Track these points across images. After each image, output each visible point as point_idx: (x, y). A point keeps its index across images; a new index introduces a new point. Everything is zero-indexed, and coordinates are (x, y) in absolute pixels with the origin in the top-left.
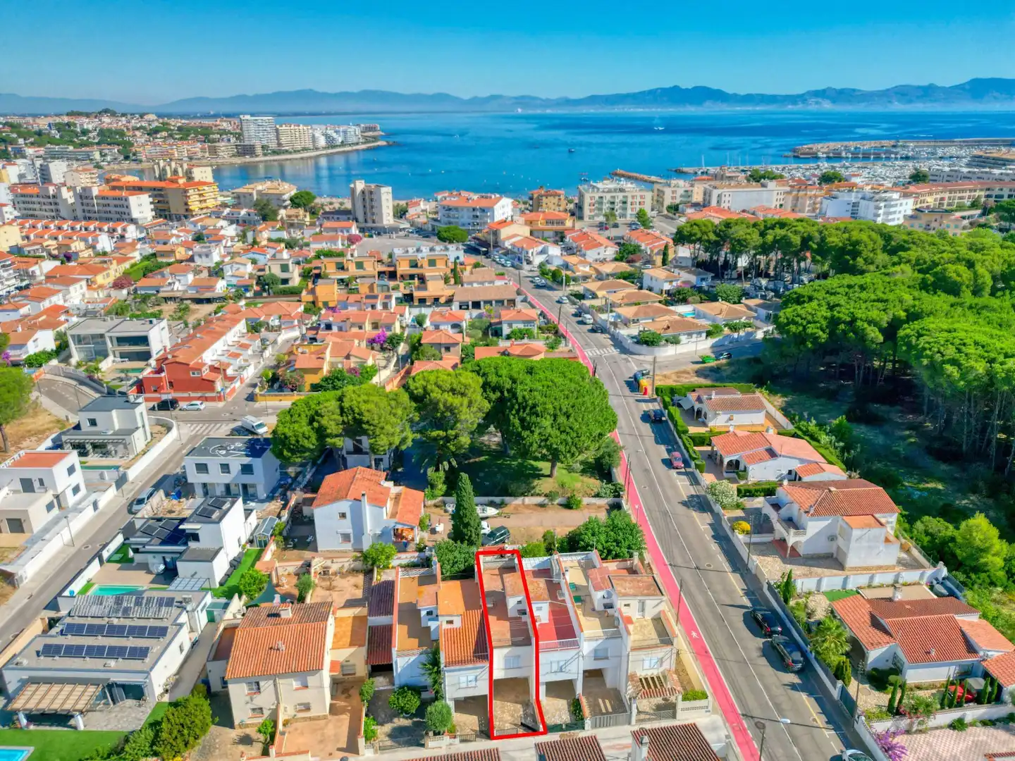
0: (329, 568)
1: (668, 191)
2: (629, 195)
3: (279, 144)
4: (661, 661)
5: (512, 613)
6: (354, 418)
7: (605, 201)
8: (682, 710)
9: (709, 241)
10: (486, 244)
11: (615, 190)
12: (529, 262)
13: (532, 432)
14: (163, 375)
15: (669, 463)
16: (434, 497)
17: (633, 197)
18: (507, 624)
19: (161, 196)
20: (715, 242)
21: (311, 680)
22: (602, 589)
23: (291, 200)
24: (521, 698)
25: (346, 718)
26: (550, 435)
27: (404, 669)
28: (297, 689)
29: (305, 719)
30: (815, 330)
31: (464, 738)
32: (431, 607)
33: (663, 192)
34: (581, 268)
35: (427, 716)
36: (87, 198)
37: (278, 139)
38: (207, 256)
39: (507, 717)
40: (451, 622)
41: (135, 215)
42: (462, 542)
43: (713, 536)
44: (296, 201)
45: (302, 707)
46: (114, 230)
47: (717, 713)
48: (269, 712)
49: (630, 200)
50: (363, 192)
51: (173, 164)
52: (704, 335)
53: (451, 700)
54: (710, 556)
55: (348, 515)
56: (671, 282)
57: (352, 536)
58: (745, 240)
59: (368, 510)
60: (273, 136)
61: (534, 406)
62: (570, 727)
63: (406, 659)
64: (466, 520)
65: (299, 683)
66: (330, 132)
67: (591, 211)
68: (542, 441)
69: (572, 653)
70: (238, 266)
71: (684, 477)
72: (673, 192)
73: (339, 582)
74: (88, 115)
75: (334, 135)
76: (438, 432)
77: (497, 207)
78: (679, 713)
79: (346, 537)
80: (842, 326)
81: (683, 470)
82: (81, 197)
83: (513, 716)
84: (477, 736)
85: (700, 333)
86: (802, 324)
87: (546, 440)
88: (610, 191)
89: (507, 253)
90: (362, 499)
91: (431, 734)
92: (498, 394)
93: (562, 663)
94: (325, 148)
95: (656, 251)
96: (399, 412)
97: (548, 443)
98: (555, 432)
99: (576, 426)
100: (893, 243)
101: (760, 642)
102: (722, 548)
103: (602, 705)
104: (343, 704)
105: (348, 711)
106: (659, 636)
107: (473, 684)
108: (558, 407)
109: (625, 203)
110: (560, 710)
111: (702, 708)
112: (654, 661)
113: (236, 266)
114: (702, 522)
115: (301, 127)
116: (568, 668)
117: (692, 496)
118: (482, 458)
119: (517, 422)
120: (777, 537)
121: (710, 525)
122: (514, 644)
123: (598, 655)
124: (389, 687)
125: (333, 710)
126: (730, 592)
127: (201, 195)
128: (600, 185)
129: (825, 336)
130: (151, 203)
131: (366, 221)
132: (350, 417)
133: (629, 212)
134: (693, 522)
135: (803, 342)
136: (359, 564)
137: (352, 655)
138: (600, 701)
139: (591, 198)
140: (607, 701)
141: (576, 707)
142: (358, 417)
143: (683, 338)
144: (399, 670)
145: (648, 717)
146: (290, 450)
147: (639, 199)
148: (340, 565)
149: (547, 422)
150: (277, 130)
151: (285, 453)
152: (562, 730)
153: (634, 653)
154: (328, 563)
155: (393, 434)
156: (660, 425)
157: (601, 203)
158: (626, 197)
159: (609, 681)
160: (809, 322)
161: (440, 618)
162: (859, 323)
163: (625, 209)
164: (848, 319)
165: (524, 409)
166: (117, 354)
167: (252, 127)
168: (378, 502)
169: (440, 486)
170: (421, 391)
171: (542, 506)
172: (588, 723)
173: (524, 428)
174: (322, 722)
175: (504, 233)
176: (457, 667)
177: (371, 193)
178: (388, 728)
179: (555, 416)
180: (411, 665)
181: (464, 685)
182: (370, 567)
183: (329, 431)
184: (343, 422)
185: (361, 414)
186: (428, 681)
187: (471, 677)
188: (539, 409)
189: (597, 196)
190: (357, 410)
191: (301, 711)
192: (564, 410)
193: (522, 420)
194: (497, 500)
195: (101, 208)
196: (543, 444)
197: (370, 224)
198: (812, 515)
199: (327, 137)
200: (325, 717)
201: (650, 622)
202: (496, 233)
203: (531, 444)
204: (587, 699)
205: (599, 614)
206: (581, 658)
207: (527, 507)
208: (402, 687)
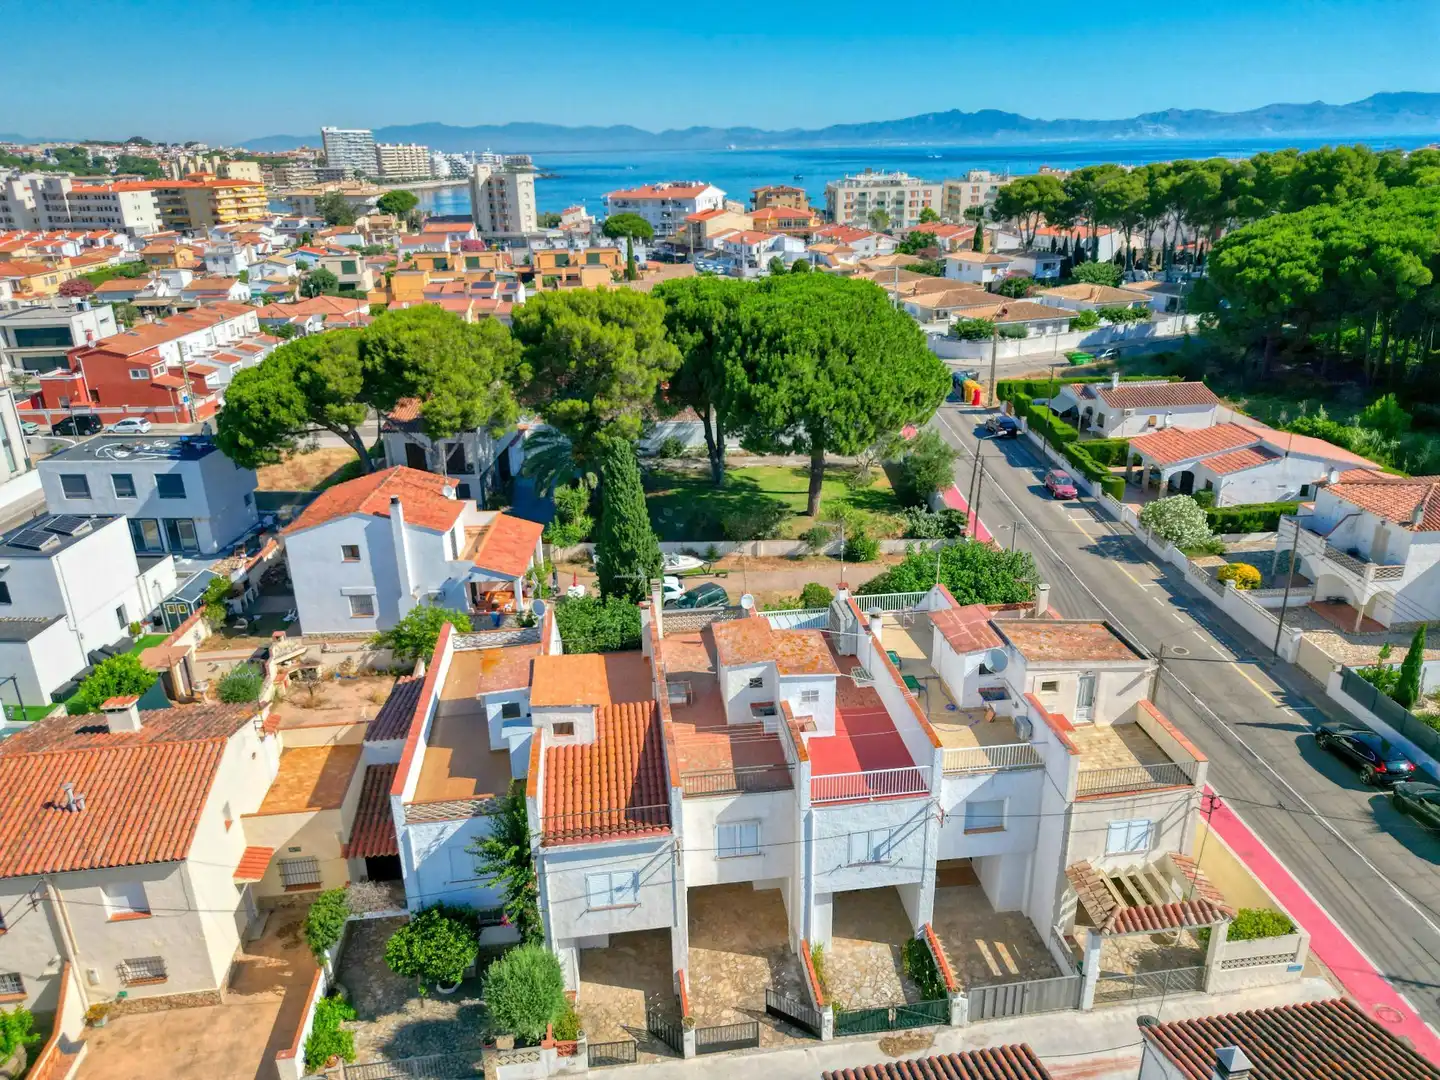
0: (317, 663)
1: (966, 189)
2: (907, 191)
3: (381, 172)
4: (1157, 830)
5: (736, 712)
6: (388, 362)
7: (868, 200)
8: (1226, 964)
9: (1055, 203)
10: (684, 248)
11: (885, 183)
12: (753, 264)
13: (774, 386)
14: (78, 376)
15: (1047, 492)
16: (567, 540)
17: (913, 193)
18: (724, 740)
19: (177, 201)
20: (1067, 203)
21: (156, 892)
22: (975, 648)
23: (379, 204)
24: (763, 943)
25: (271, 1002)
26: (812, 390)
27: (431, 859)
28: (118, 919)
29: (152, 1004)
30: (1298, 272)
31: (604, 1052)
32: (511, 691)
33: (958, 190)
34: (841, 260)
35: (489, 989)
36: (54, 197)
37: (379, 163)
38: (227, 260)
39: (727, 991)
40: (565, 729)
41: (129, 222)
42: (619, 596)
43: (1170, 600)
44: (387, 205)
45: (143, 972)
46: (93, 243)
47: (1316, 974)
48: (43, 985)
49: (908, 198)
50: (489, 183)
51: (200, 160)
52: (1066, 328)
53: (565, 943)
54: (1176, 633)
55: (364, 552)
56: (994, 268)
57: (375, 600)
58: (1121, 192)
59: (407, 539)
60: (371, 159)
61: (777, 335)
62: (909, 1017)
63: (434, 828)
64: (626, 547)
65: (124, 900)
66: (458, 157)
67: (847, 215)
68: (794, 402)
69: (907, 808)
70: (273, 267)
71: (1083, 511)
72: (975, 189)
73: (333, 691)
74: (106, 144)
75: (463, 161)
76: (571, 402)
77: (699, 198)
78: (1217, 976)
79: (363, 604)
80: (1351, 260)
81: (1075, 501)
82: (45, 196)
83: (743, 989)
84: (642, 1047)
85: (1057, 324)
86: (1268, 265)
87: (807, 399)
88: (876, 184)
89: (717, 255)
90: (391, 511)
91: (505, 1042)
92: (699, 336)
93: (879, 839)
94: (449, 178)
95: (960, 242)
96: (487, 353)
97: (809, 406)
98: (825, 382)
99: (869, 372)
100: (1390, 170)
101: (1363, 798)
102: (1200, 620)
103: (989, 957)
104: (274, 962)
105: (283, 982)
106: (1144, 760)
107: (628, 898)
108: (829, 336)
109: (900, 203)
110: (874, 971)
111: (1281, 958)
112: (1135, 832)
113: (268, 268)
114: (1142, 578)
115: (413, 147)
116: (894, 857)
117: (1105, 538)
118: (671, 492)
119: (740, 374)
120: (1322, 592)
121: (1158, 581)
122: (745, 786)
123: (979, 818)
124: (390, 913)
125: (240, 978)
126: (1249, 698)
127: (238, 200)
128: (862, 178)
129: (1315, 280)
130: (155, 205)
131: (494, 229)
132: (378, 360)
133: (907, 217)
134: (1125, 584)
135: (1273, 295)
136: (384, 656)
137: (302, 832)
138: (982, 945)
139: (848, 195)
140: (1000, 946)
141: (918, 964)
142: (394, 356)
143: (1032, 331)
144: (416, 863)
145: (1123, 986)
146: (251, 433)
147: (922, 197)
148: (342, 658)
149: (806, 365)
150: (378, 151)
151: (242, 439)
152: (887, 1026)
153: (1083, 807)
154: (314, 652)
155: (471, 396)
156: (1013, 441)
157: (863, 203)
158: (902, 193)
159: (999, 892)
160: (1281, 260)
161: (536, 718)
162: (1384, 250)
163: (900, 212)
164: (1361, 246)
165: (756, 344)
166: (18, 362)
167: (342, 145)
168: (433, 523)
169: (579, 519)
170: (535, 318)
171: (794, 557)
172: (960, 1004)
173: (753, 380)
174: (200, 1014)
175: (712, 227)
176: (580, 847)
177: (502, 183)
178: (387, 1026)
179: (823, 354)
180: (450, 847)
181: (601, 901)
182: (408, 661)
183: (331, 386)
184: (365, 372)
185: (400, 349)
186: (494, 890)
187: (624, 879)
188: (787, 338)
189: (857, 191)
190: (392, 344)
191: (138, 981)
192: (843, 341)
193: (750, 367)
194: (701, 547)
195: (76, 214)
196: (797, 409)
197: (500, 233)
198: (1421, 528)
199: (453, 164)
200: (212, 999)
201: (1111, 731)
202: (698, 227)
203: (772, 411)
204: (946, 941)
205: (971, 717)
206: (933, 825)
207: (765, 560)
208: (425, 911)
